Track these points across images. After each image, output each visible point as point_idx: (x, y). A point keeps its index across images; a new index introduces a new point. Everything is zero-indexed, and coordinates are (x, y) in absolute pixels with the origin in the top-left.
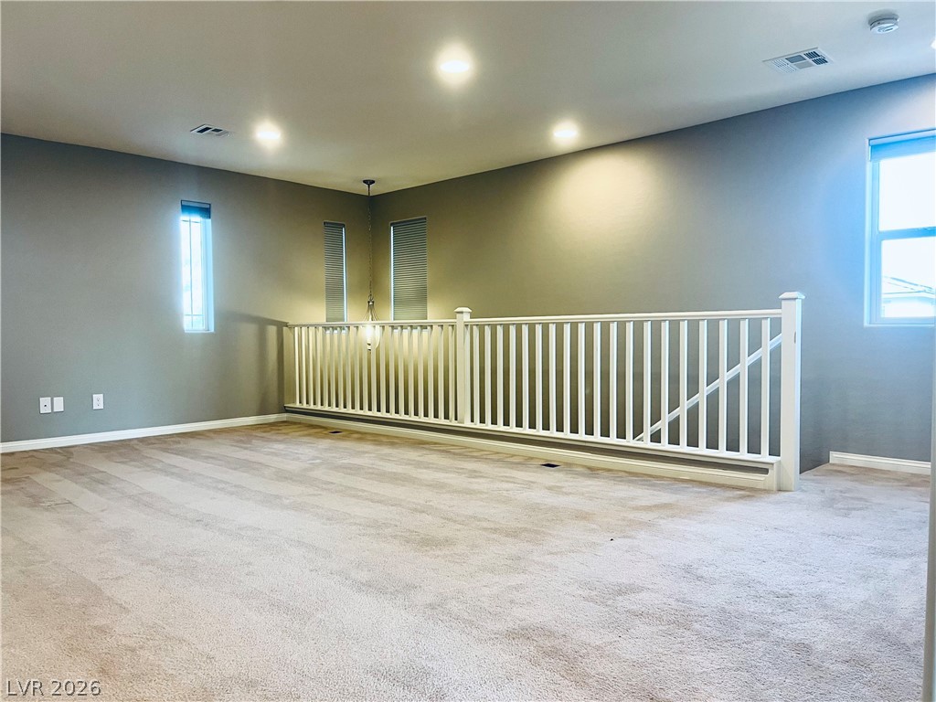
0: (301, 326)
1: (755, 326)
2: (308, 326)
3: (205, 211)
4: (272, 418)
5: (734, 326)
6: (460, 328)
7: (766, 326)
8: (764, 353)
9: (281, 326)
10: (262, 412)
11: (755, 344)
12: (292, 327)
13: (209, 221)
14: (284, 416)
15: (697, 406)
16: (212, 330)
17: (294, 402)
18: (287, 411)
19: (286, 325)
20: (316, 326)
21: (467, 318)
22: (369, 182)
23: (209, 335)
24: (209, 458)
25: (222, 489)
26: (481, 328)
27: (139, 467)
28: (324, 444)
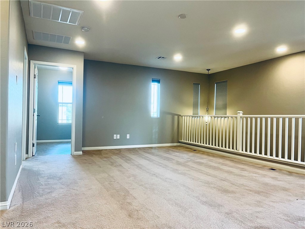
0: (185, 116)
2: (187, 116)
3: (158, 81)
4: (175, 144)
6: (239, 118)
9: (179, 116)
10: (172, 142)
12: (182, 116)
13: (159, 84)
14: (179, 144)
17: (182, 140)
20: (190, 116)
21: (241, 115)
22: (208, 70)
23: (158, 118)
24: (157, 155)
25: (161, 166)
26: (247, 118)
27: (138, 156)
28: (191, 154)
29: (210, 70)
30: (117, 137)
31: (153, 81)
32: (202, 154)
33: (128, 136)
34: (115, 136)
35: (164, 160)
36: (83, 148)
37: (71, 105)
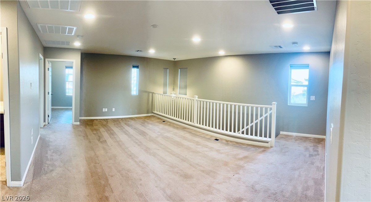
0: (157, 94)
1: (266, 109)
2: (159, 94)
3: (137, 67)
4: (150, 115)
5: (261, 108)
6: (195, 101)
7: (269, 109)
8: (268, 114)
9: (153, 93)
10: (148, 113)
11: (266, 112)
12: (155, 94)
13: (138, 69)
14: (152, 114)
15: (253, 126)
16: (138, 95)
17: (155, 111)
18: (153, 113)
19: (154, 93)
20: (161, 94)
21: (197, 98)
22: (174, 59)
23: (137, 96)
24: (135, 129)
25: (137, 143)
26: (200, 101)
27: (120, 130)
28: (162, 126)
29: (175, 59)
30: (105, 110)
31: (134, 67)
32: (170, 125)
33: (114, 110)
34: (104, 109)
35: (140, 134)
36: (80, 118)
37: (72, 83)
